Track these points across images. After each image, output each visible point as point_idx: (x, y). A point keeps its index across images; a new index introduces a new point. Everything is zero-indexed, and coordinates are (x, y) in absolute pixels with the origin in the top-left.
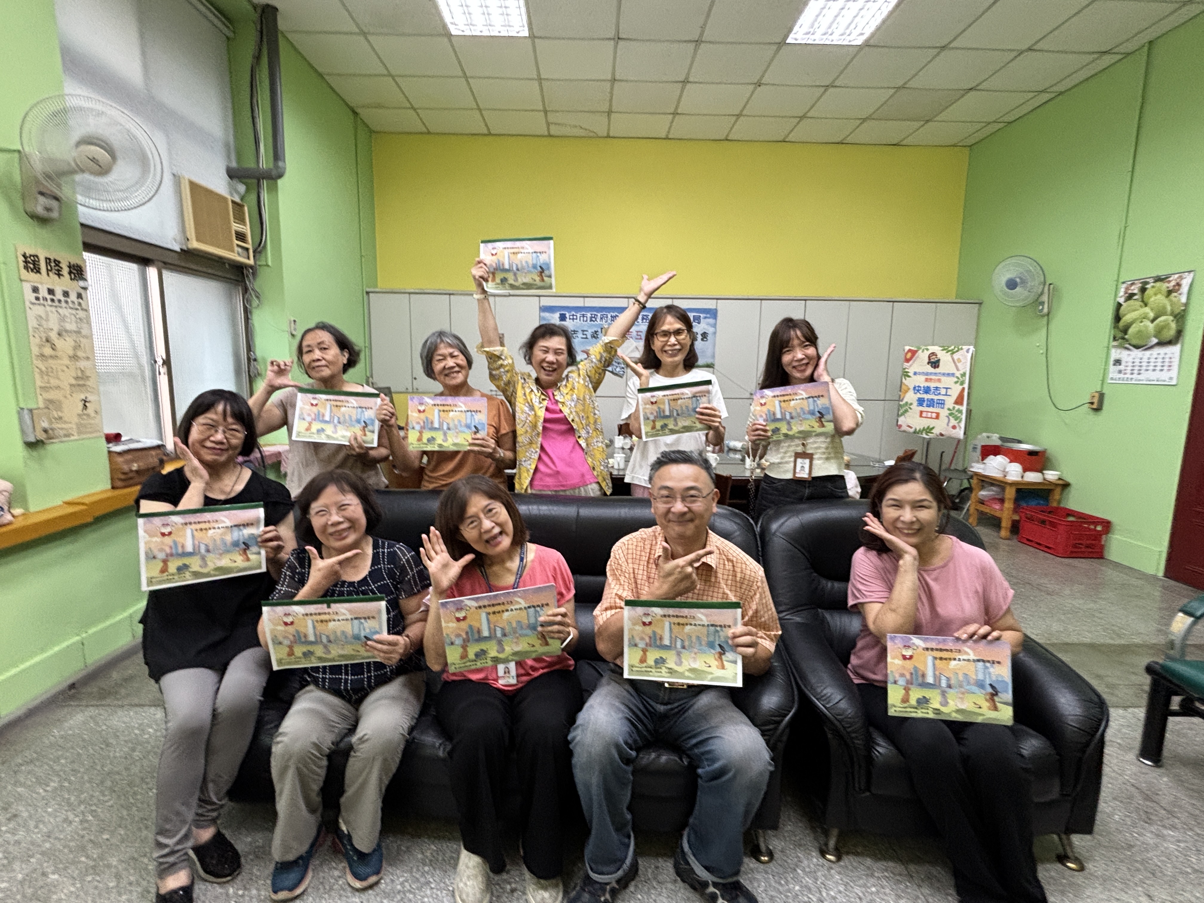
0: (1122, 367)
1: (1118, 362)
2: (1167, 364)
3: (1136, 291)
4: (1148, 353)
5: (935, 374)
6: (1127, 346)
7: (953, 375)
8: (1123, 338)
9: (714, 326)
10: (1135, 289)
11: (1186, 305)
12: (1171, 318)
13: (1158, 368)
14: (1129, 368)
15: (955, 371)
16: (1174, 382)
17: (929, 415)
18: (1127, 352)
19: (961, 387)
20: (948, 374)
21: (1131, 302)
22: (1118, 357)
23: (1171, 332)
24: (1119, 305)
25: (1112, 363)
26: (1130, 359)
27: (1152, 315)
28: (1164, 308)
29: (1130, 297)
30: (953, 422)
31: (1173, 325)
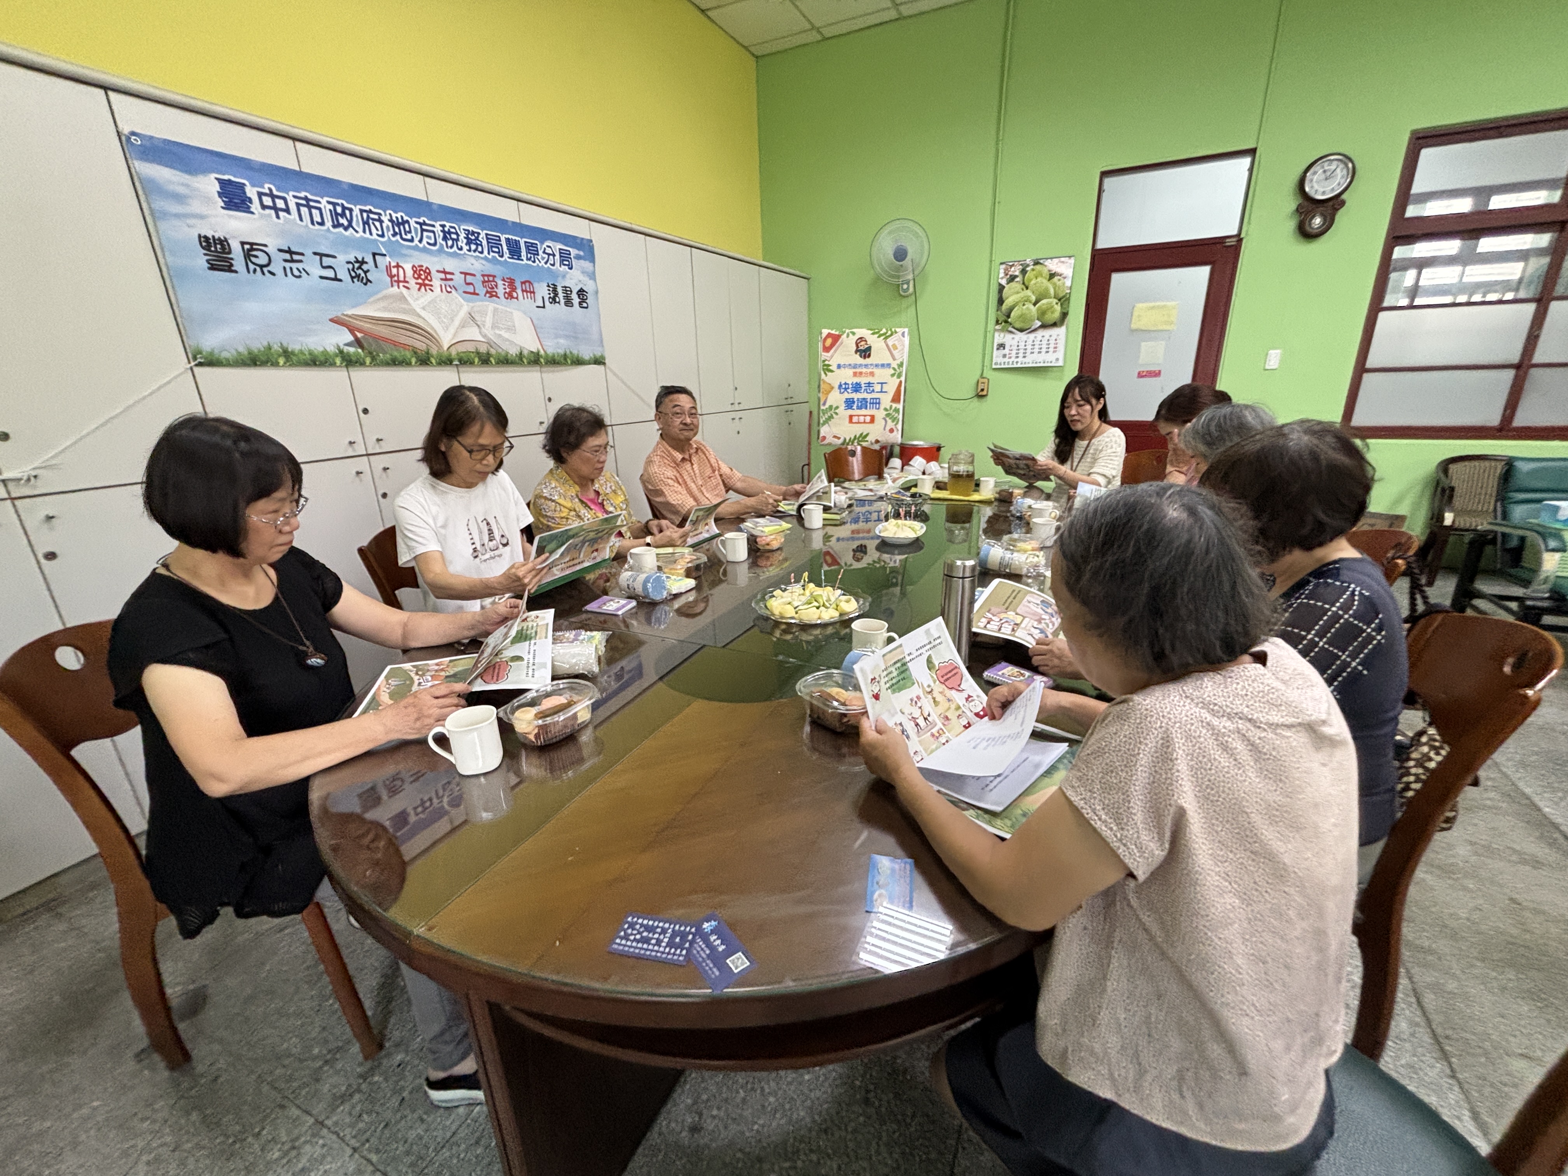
0: (1006, 351)
1: (1002, 346)
2: (1052, 346)
3: (1017, 273)
4: (1032, 336)
5: (866, 366)
6: (1010, 329)
7: (889, 365)
8: (1006, 322)
9: (592, 276)
10: (1016, 271)
11: (1071, 288)
12: (1056, 301)
13: (1044, 350)
14: (1014, 352)
15: (890, 361)
16: (1060, 363)
17: (861, 419)
18: (1012, 336)
19: (898, 381)
20: (883, 365)
21: (1013, 284)
22: (1001, 342)
23: (1057, 315)
24: (1001, 288)
25: (995, 347)
26: (1015, 343)
27: (1033, 298)
28: (1047, 289)
29: (1012, 279)
30: (890, 424)
31: (1058, 308)
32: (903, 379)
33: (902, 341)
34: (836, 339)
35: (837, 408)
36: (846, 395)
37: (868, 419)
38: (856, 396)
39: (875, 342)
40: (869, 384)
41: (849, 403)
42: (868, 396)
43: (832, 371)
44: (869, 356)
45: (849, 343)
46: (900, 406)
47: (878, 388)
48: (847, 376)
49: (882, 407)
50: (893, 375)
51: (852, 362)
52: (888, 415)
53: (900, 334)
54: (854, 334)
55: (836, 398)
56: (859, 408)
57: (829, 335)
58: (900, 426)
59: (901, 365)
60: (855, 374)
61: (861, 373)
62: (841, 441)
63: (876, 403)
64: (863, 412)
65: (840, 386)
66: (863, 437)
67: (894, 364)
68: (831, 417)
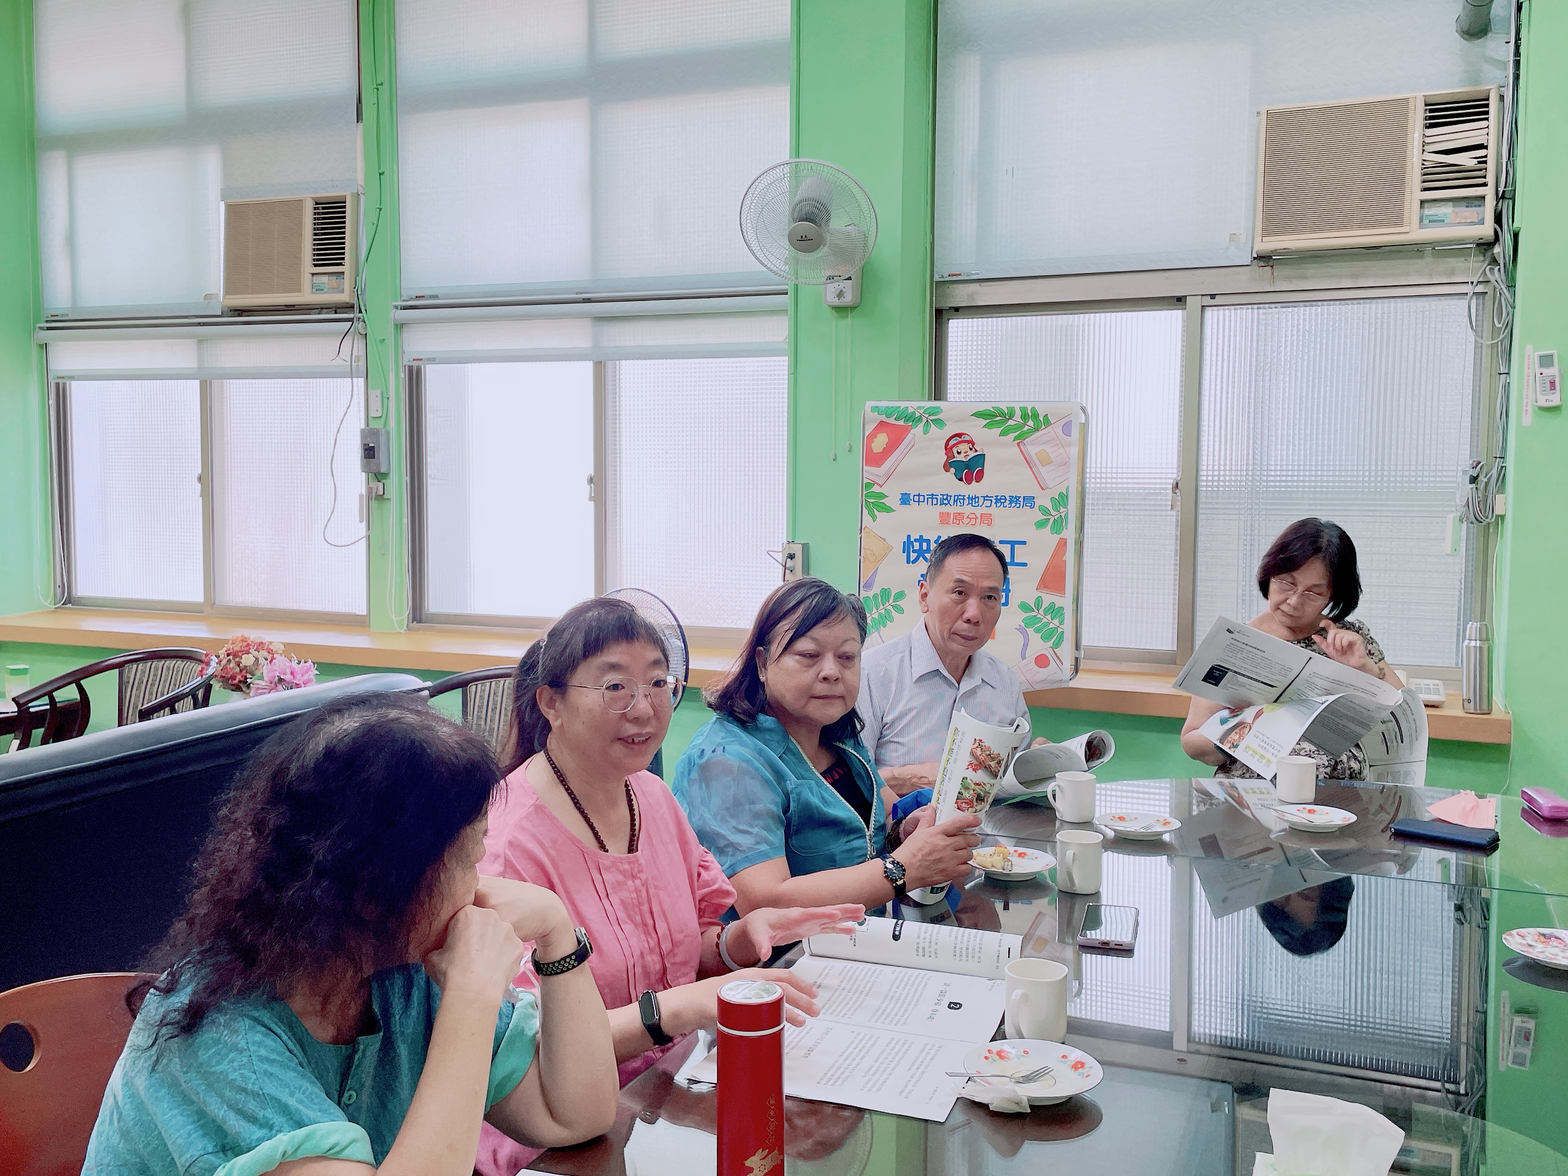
5: (973, 500)
7: (1029, 501)
15: (1033, 490)
19: (1056, 538)
20: (1014, 500)
30: (1038, 646)
32: (1070, 533)
33: (1063, 444)
34: (897, 435)
35: (900, 595)
39: (995, 448)
43: (889, 510)
45: (928, 444)
46: (1065, 601)
50: (1041, 524)
51: (937, 490)
52: (1029, 622)
58: (1065, 652)
60: (944, 518)
65: (907, 546)
67: (1044, 499)
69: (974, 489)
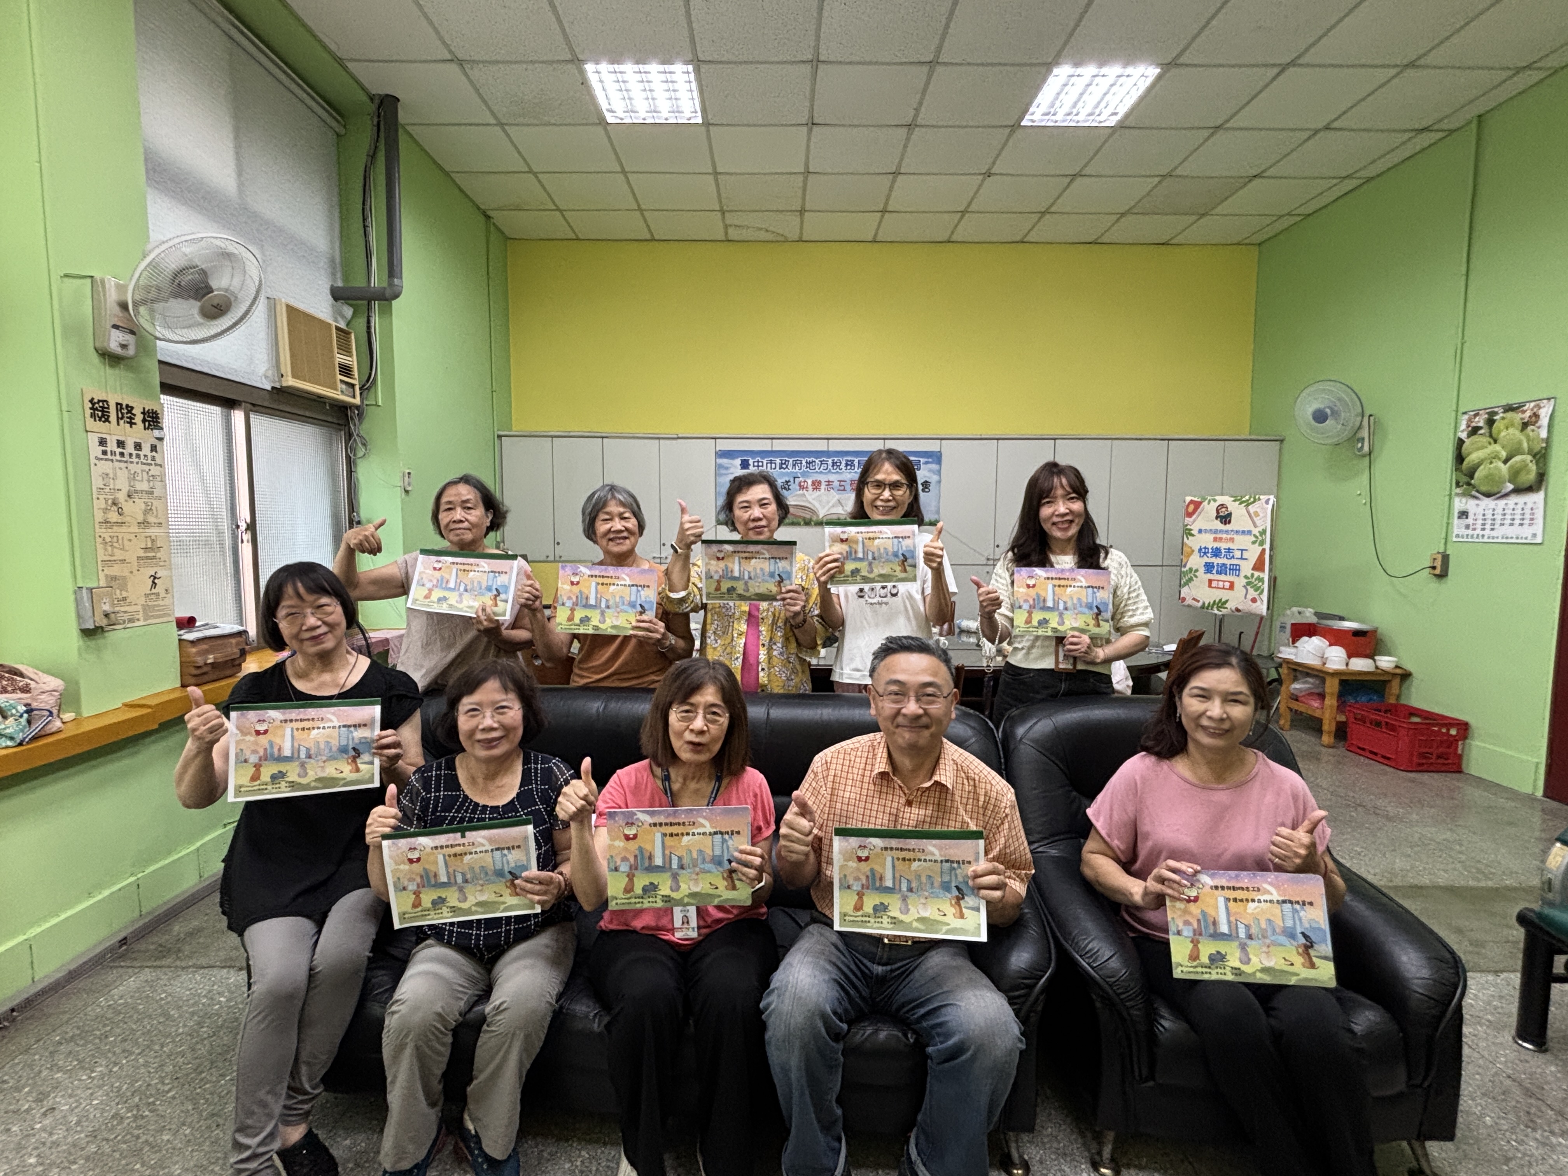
0: (1470, 521)
1: (1464, 514)
2: (1527, 516)
3: (1481, 424)
4: (1502, 503)
5: (1227, 532)
6: (1474, 493)
7: (1249, 532)
8: (1469, 484)
9: (939, 472)
10: (1480, 421)
11: (1548, 440)
12: (1529, 458)
13: (1517, 522)
14: (1480, 522)
15: (1252, 528)
16: (1539, 540)
17: (1221, 584)
18: (1477, 502)
19: (1261, 548)
20: (1243, 532)
21: (1475, 438)
22: (1463, 508)
23: (1531, 476)
24: (1461, 442)
25: (1456, 515)
26: (1480, 511)
27: (1504, 454)
28: (1520, 443)
29: (1474, 431)
30: (1252, 593)
31: (1533, 467)
32: (1267, 546)
33: (1265, 506)
34: (1197, 505)
35: (1197, 571)
36: (1206, 559)
37: (1227, 585)
38: (1216, 561)
39: (1237, 510)
40: (1229, 550)
41: (1209, 567)
42: (1228, 562)
43: (1193, 535)
44: (1229, 522)
45: (1210, 509)
46: (1266, 576)
47: (1238, 554)
48: (1207, 540)
49: (1242, 574)
50: (1254, 543)
51: (1213, 528)
52: (1248, 583)
53: (1263, 501)
54: (1215, 501)
55: (1195, 562)
56: (1218, 573)
57: (1192, 502)
58: (1265, 597)
59: (1263, 532)
60: (1215, 539)
61: (1221, 539)
62: (1200, 604)
63: (1236, 570)
64: (1223, 577)
65: (1200, 550)
66: (1221, 604)
67: (1256, 531)
68: (1191, 580)
69: (1228, 527)
